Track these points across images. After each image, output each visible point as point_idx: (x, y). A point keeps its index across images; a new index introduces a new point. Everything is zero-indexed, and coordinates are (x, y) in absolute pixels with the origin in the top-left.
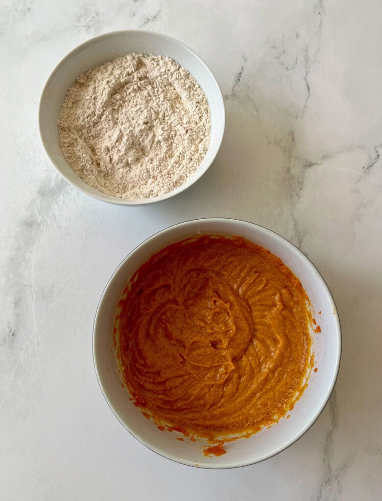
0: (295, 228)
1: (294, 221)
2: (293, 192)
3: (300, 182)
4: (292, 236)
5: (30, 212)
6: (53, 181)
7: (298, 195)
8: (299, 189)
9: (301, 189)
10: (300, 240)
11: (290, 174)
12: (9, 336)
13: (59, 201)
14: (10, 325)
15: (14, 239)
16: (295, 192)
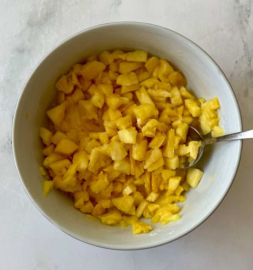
0: (245, 48)
1: (244, 43)
2: (242, 19)
3: (248, 10)
4: (243, 56)
5: (21, 41)
6: (39, 15)
7: (246, 21)
8: (247, 16)
9: (249, 16)
10: (250, 59)
11: (239, 3)
12: (8, 144)
13: (45, 31)
14: (9, 135)
15: (9, 63)
16: (244, 19)
